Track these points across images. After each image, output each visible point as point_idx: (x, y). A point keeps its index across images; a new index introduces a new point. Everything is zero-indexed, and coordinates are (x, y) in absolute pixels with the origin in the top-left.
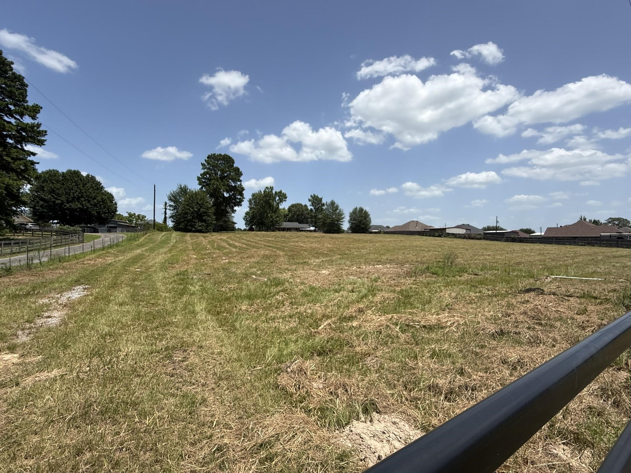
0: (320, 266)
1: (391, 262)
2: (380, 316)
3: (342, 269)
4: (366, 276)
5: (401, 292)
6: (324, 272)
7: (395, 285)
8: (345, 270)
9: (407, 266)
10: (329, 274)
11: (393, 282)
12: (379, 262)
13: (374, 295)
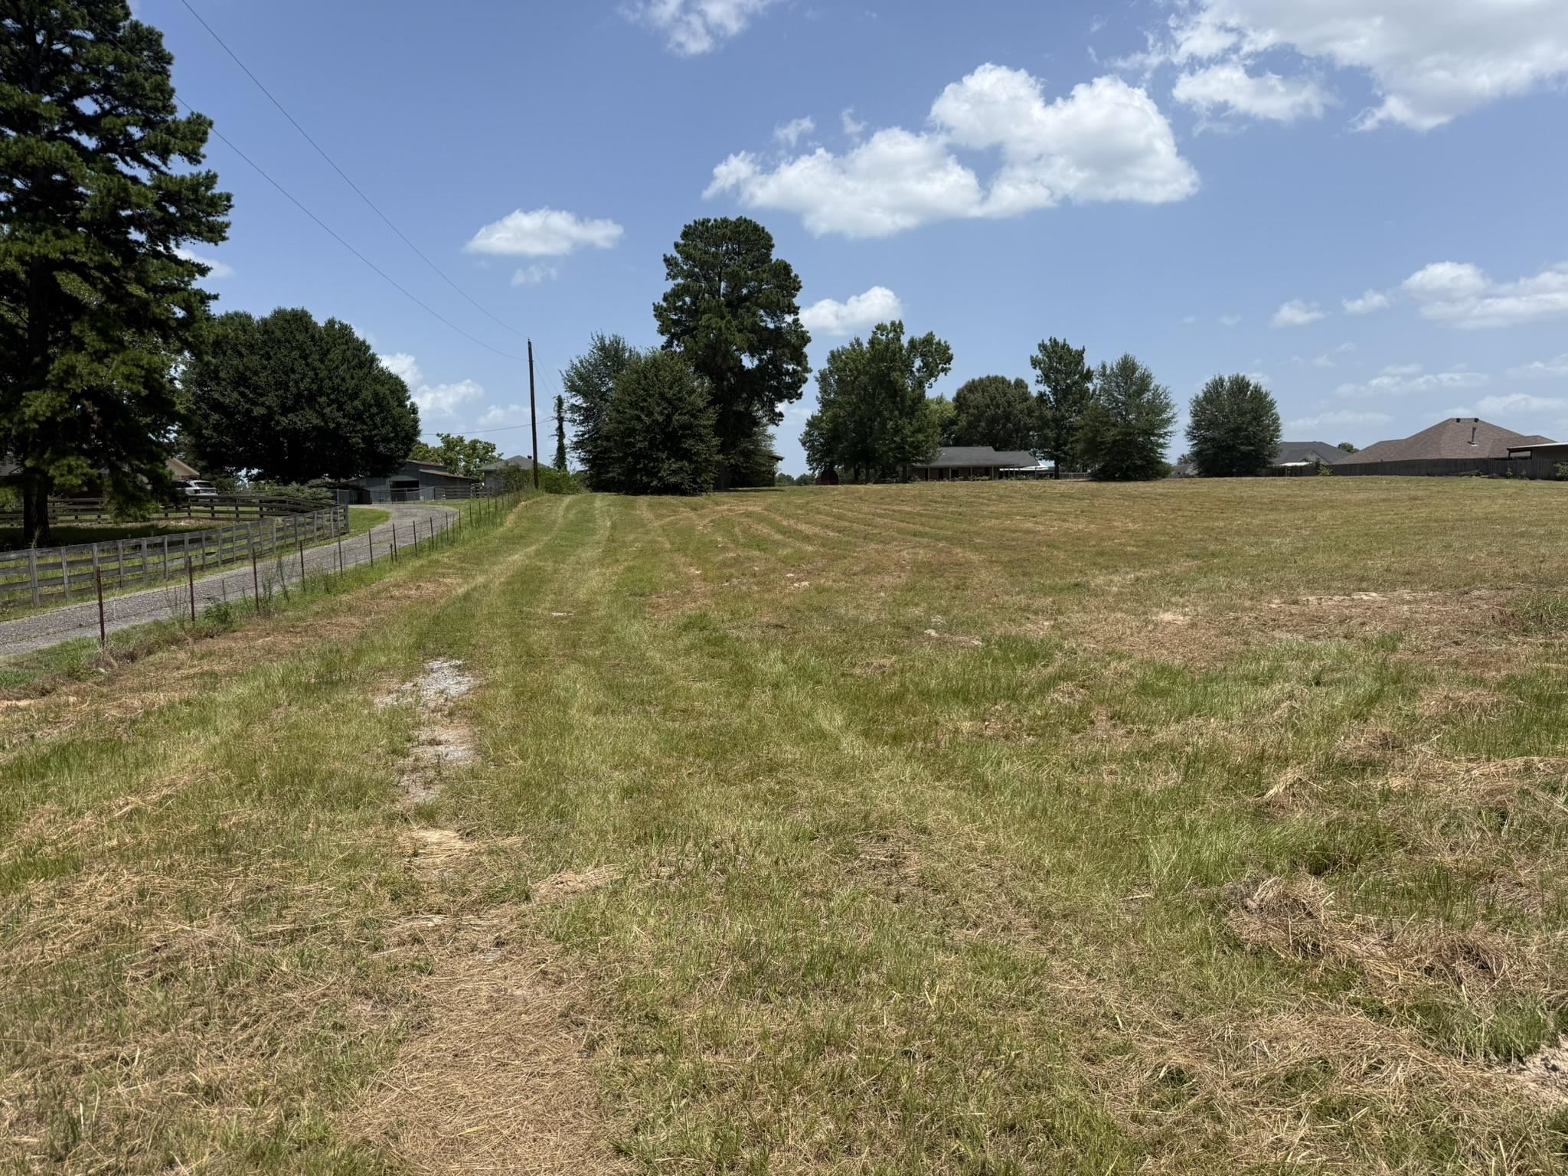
0: (1140, 598)
1: (1410, 578)
2: (1470, 760)
3: (1232, 608)
4: (1340, 630)
5: (1510, 684)
6: (1168, 617)
7: (1472, 663)
8: (1244, 609)
9: (1484, 593)
10: (1193, 625)
11: (1455, 652)
12: (1363, 582)
13: (1412, 695)
